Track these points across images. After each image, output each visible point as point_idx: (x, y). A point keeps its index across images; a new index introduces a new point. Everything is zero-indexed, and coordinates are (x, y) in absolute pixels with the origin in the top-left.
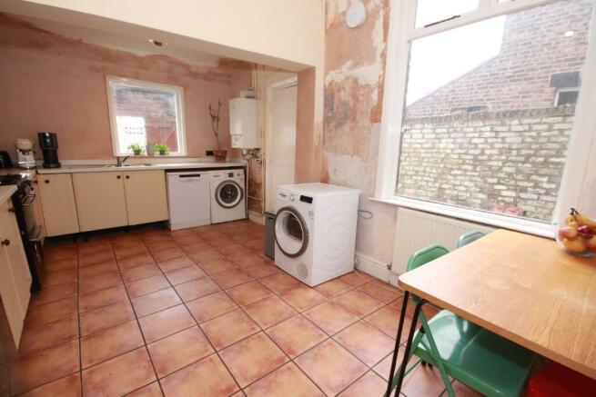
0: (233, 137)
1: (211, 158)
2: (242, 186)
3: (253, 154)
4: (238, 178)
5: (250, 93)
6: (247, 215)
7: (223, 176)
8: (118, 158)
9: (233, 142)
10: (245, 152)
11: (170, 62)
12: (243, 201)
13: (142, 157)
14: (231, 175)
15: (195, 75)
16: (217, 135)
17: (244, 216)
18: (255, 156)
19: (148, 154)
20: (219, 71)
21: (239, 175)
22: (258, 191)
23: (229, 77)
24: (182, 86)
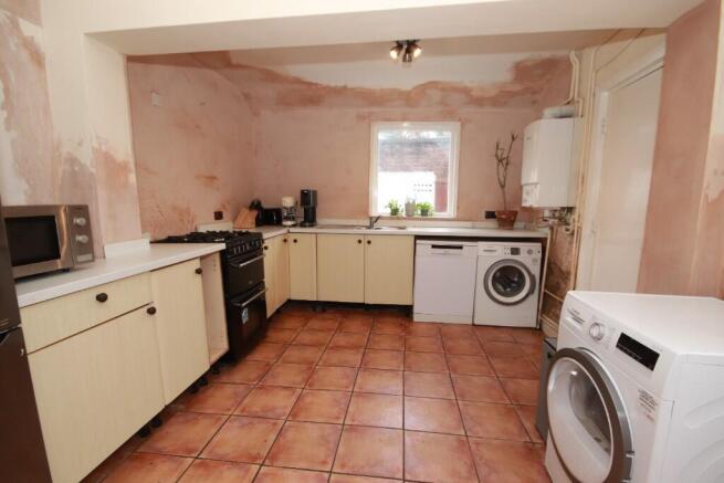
0: (525, 189)
1: (492, 223)
2: (536, 270)
3: (560, 219)
4: (529, 258)
5: (566, 109)
6: (540, 323)
7: (501, 252)
8: (371, 218)
9: (524, 196)
10: (547, 214)
11: (443, 89)
12: (534, 298)
13: (399, 219)
14: (515, 251)
15: (479, 102)
16: (503, 186)
17: (533, 324)
18: (563, 221)
19: (407, 214)
20: (517, 87)
21: (530, 252)
22: (563, 286)
23: (534, 93)
24: (460, 120)
